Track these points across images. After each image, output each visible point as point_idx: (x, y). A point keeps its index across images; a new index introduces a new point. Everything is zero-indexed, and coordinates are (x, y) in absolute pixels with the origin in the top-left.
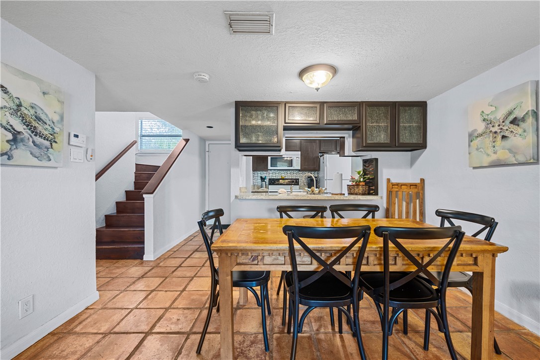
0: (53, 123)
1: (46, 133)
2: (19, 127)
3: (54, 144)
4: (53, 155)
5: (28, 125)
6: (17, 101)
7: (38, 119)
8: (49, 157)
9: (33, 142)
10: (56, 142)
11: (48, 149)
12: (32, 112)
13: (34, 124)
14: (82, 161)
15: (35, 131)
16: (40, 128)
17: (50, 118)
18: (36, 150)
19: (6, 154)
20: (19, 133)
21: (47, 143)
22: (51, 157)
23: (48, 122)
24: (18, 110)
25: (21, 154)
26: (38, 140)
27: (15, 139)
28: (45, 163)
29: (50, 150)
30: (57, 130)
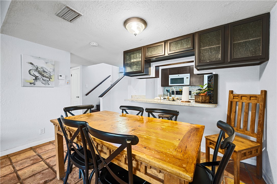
0: (50, 72)
1: (47, 76)
2: (37, 74)
3: (50, 79)
4: (50, 83)
5: (40, 74)
6: (36, 67)
7: (44, 71)
8: (49, 84)
9: (43, 79)
10: (51, 79)
11: (48, 81)
12: (42, 69)
13: (43, 73)
14: (64, 85)
15: (43, 76)
16: (45, 74)
17: (49, 71)
18: (44, 82)
19: (33, 83)
20: (37, 77)
21: (48, 79)
22: (50, 84)
23: (48, 72)
24: (37, 70)
26: (44, 78)
27: (36, 78)
28: (47, 86)
29: (49, 81)
30: (51, 74)
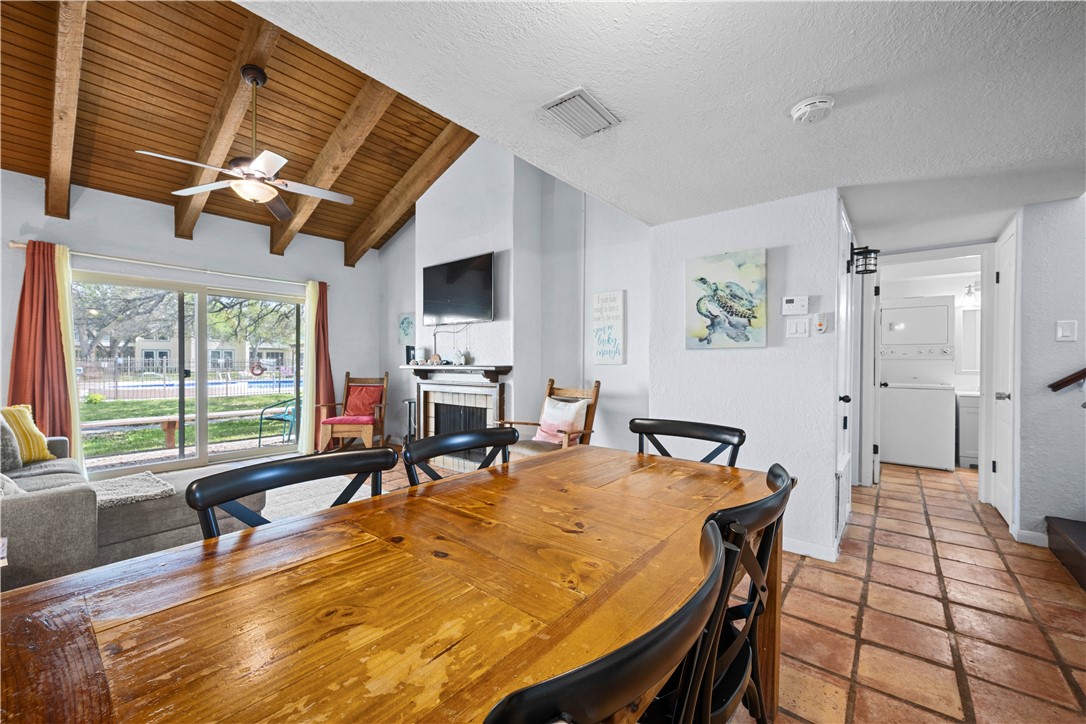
0: (751, 295)
1: (741, 309)
2: (716, 310)
3: (752, 320)
4: (751, 332)
5: (724, 306)
6: (714, 287)
7: (734, 296)
8: (746, 336)
9: (730, 323)
10: (755, 317)
11: (745, 327)
12: (728, 291)
13: (730, 303)
14: (807, 334)
15: (731, 311)
16: (736, 306)
17: (747, 290)
18: (732, 331)
19: (706, 339)
20: (716, 317)
21: (745, 321)
22: (750, 336)
23: (745, 297)
24: (715, 295)
25: (719, 337)
26: (735, 319)
27: (714, 323)
28: (743, 344)
29: (749, 328)
30: (756, 302)
